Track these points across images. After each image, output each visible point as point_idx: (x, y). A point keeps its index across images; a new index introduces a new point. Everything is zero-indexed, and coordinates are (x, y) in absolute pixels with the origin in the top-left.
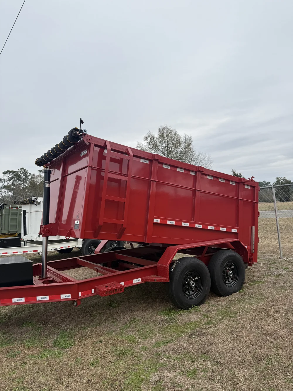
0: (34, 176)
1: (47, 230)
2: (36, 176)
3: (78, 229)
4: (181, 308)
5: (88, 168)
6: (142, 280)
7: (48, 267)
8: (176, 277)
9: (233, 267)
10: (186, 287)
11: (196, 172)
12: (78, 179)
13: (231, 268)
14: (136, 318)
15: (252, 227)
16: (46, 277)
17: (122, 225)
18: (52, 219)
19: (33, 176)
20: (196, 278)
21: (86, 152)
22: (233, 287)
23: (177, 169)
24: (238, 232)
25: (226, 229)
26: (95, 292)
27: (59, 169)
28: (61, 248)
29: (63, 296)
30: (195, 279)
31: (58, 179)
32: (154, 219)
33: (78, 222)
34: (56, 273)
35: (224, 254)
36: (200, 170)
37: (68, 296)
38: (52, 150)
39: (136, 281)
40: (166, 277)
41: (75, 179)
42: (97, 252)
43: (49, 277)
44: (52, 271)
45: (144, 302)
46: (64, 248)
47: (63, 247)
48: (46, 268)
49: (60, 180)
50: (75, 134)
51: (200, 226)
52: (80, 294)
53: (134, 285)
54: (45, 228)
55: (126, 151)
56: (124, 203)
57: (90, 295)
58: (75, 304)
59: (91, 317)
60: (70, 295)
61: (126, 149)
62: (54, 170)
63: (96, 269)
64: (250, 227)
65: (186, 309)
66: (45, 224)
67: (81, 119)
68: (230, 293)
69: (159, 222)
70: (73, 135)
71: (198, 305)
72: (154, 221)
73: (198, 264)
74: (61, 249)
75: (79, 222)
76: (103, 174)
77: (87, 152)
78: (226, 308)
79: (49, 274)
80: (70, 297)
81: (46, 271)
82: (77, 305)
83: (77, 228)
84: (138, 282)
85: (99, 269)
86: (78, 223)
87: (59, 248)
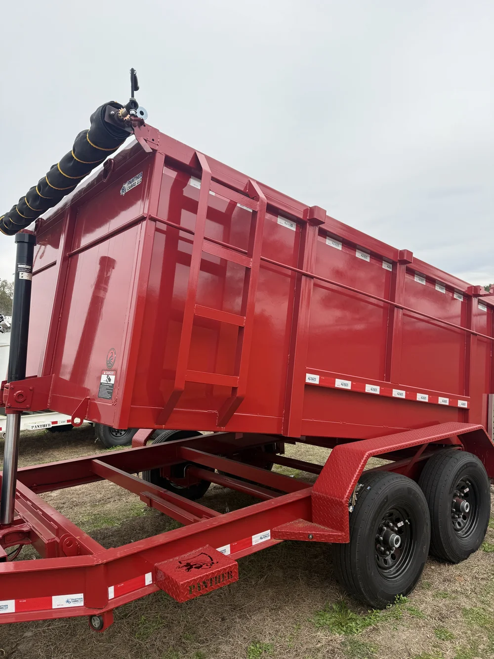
0: (6, 283)
1: (19, 395)
2: (8, 283)
3: (111, 398)
4: (371, 607)
5: (144, 223)
6: (273, 535)
7: (20, 485)
8: (365, 527)
9: (468, 490)
10: (379, 548)
11: (394, 264)
12: (107, 264)
13: (463, 492)
14: (259, 642)
15: (490, 395)
16: (13, 518)
17: (234, 389)
18: (34, 367)
19: (4, 284)
20: (400, 524)
21: (137, 181)
22: (470, 538)
23: (357, 253)
24: (469, 408)
25: (448, 399)
26: (153, 581)
27: (56, 246)
28: (53, 423)
29: (60, 602)
30: (397, 527)
31: (54, 264)
32: (308, 375)
33: (110, 380)
34: (41, 510)
35: (456, 461)
36: (405, 258)
37: (75, 601)
38: (42, 184)
39: (261, 539)
40: (342, 530)
41: (99, 266)
42: (138, 443)
43: (21, 521)
44: (30, 501)
45: (266, 581)
46: (58, 424)
47: (56, 422)
48: (14, 489)
49: (57, 268)
50: (113, 115)
51: (401, 394)
52: (111, 591)
53: (255, 550)
54: (13, 390)
55: (246, 188)
56: (241, 328)
57: (139, 593)
58: (96, 623)
59: (133, 633)
60: (81, 596)
61: (246, 181)
62: (43, 247)
63: (148, 498)
64: (485, 396)
65: (382, 607)
66: (13, 378)
67: (133, 71)
68: (466, 554)
69: (317, 382)
70: (106, 119)
71: (408, 591)
72: (307, 381)
73: (410, 490)
74: (52, 426)
75: (113, 378)
76: (182, 247)
77: (144, 180)
78: (479, 604)
79: (22, 512)
80: (82, 604)
81: (14, 496)
82: (102, 626)
83: (109, 396)
84: (264, 540)
85: (156, 499)
86: (112, 382)
87: (49, 425)
